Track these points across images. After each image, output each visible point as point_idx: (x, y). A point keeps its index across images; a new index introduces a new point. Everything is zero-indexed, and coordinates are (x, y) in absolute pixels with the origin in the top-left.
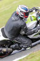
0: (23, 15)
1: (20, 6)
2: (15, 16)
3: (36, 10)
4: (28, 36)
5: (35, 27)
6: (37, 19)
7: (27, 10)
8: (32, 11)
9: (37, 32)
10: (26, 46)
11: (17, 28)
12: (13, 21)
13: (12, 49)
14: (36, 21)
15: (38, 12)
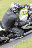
0: (16, 10)
1: (13, 3)
2: (10, 11)
3: (28, 6)
4: (21, 27)
5: (27, 20)
6: (28, 14)
7: (19, 6)
8: (24, 7)
9: (29, 23)
10: (20, 35)
11: (11, 21)
12: (8, 15)
13: (9, 38)
14: (27, 15)
15: (29, 7)
